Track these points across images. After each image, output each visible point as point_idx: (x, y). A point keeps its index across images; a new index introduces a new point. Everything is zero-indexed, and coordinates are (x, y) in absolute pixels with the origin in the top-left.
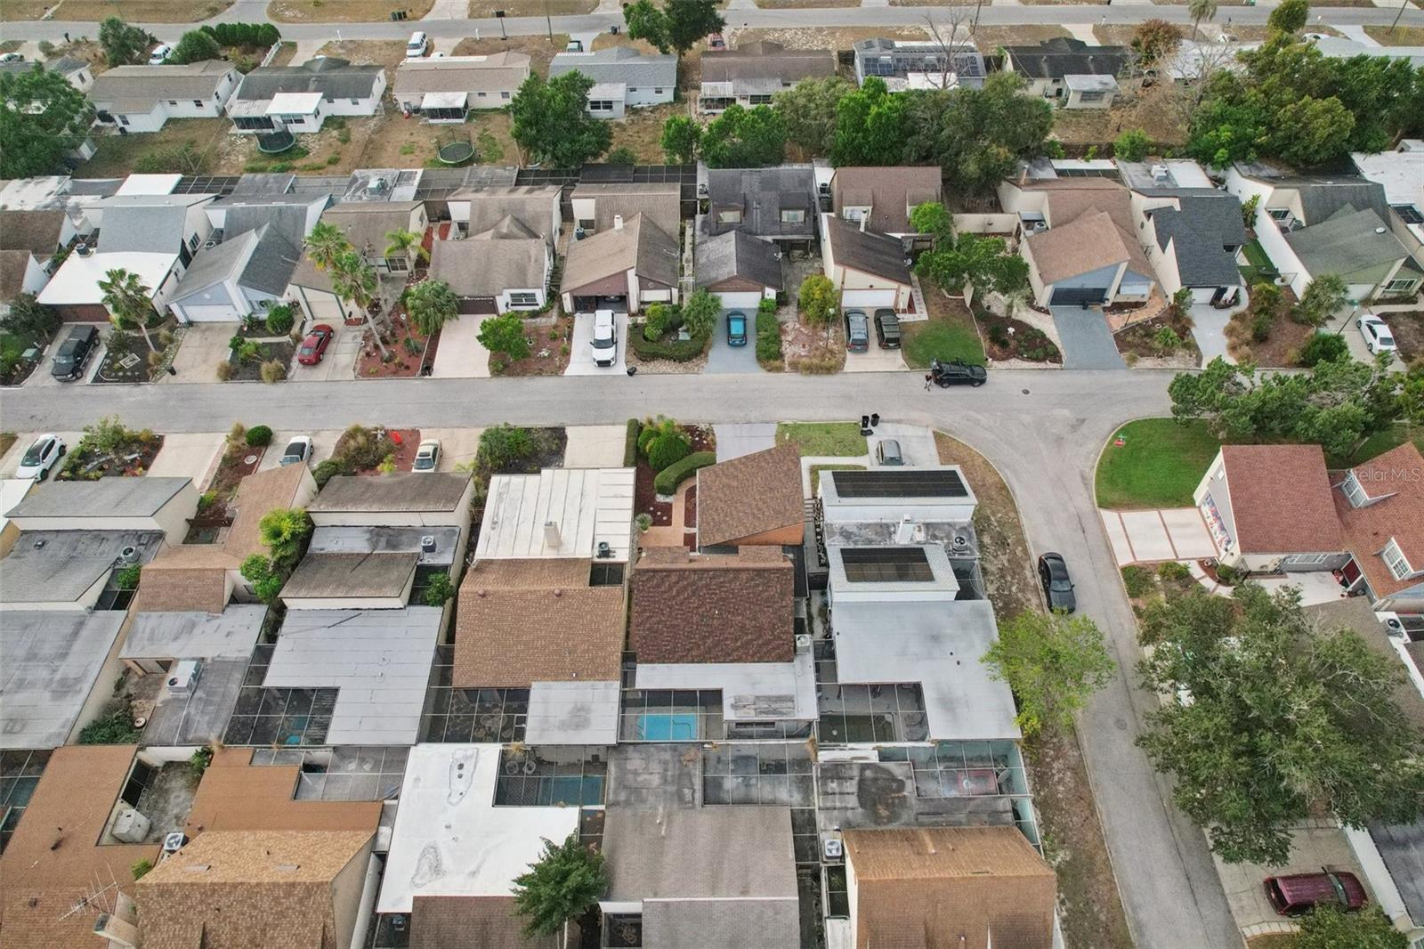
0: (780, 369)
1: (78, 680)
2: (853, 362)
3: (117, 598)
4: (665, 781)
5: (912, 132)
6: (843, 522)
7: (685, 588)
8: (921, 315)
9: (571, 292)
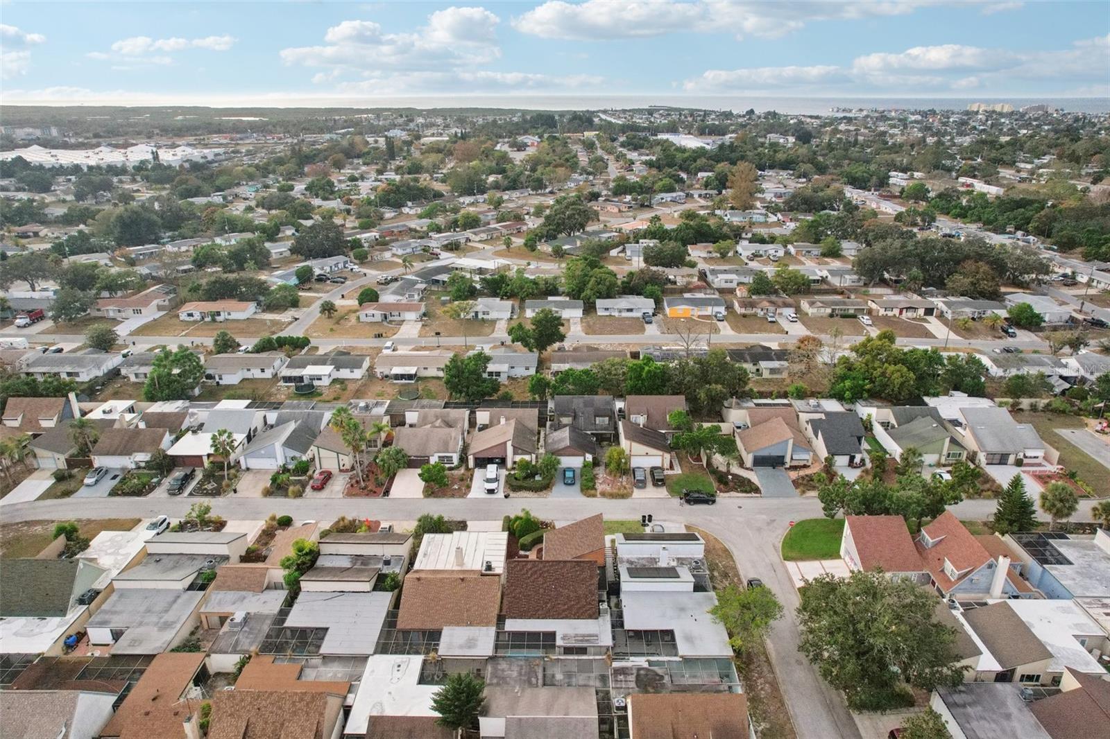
0: (594, 496)
1: (174, 622)
2: (637, 493)
3: (200, 585)
4: (520, 674)
5: (669, 380)
6: (629, 556)
7: (536, 572)
8: (678, 471)
9: (474, 454)
